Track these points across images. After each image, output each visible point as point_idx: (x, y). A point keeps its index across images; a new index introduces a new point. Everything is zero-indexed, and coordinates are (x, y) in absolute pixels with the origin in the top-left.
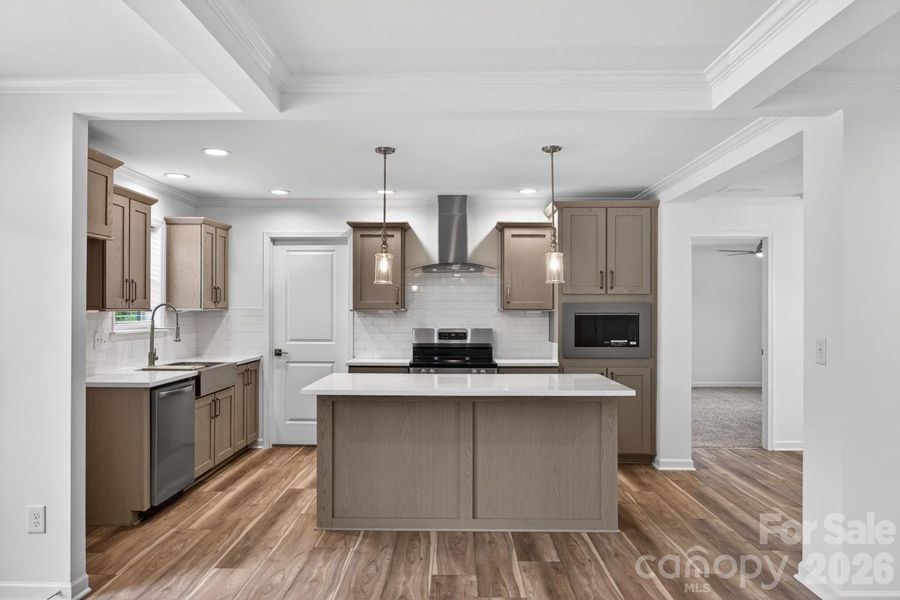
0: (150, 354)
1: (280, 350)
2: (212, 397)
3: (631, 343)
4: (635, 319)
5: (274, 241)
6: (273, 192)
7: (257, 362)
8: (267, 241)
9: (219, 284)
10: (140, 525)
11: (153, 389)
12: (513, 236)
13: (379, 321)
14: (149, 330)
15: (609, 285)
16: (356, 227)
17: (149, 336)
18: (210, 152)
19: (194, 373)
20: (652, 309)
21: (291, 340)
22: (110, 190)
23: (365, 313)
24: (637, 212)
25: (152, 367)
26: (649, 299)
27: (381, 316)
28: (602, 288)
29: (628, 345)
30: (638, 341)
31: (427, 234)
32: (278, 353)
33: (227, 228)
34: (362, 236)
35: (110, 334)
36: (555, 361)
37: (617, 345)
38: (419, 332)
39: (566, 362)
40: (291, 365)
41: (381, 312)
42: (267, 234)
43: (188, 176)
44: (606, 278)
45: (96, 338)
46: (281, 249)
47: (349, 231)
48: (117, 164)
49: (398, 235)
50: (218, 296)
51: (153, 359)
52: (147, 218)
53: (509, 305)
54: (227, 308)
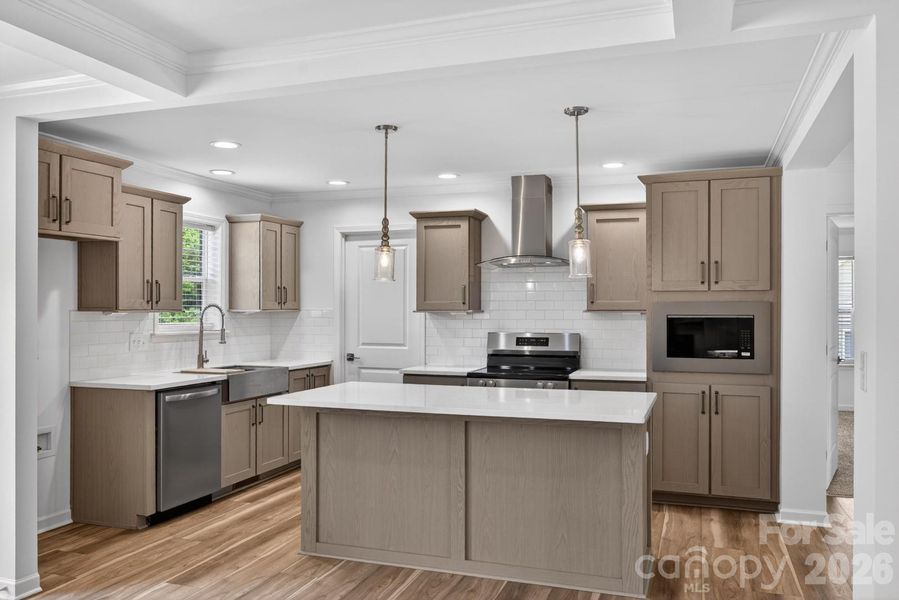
0: (199, 356)
1: (353, 355)
2: (253, 402)
3: (743, 354)
4: (748, 323)
5: (346, 236)
6: (331, 183)
7: (328, 367)
8: (338, 237)
9: (287, 283)
10: (146, 529)
11: (158, 392)
12: (598, 221)
13: (452, 324)
14: (198, 332)
15: (713, 280)
16: (420, 217)
17: (198, 338)
18: (219, 145)
19: (224, 377)
20: (774, 311)
21: (363, 344)
22: (117, 189)
23: (437, 314)
24: (753, 183)
25: (200, 370)
26: (769, 297)
27: (454, 318)
28: (703, 283)
29: (739, 356)
30: (752, 351)
32: (351, 358)
33: (299, 225)
34: (426, 227)
35: (151, 335)
36: (642, 376)
37: (723, 356)
38: (493, 337)
39: (657, 376)
40: (363, 371)
41: (453, 313)
42: (337, 228)
43: (233, 173)
44: (710, 271)
45: (132, 339)
46: (353, 245)
47: (413, 222)
48: (125, 164)
49: (465, 225)
50: (284, 296)
51: (202, 361)
52: (177, 217)
53: (593, 305)
54: (298, 309)
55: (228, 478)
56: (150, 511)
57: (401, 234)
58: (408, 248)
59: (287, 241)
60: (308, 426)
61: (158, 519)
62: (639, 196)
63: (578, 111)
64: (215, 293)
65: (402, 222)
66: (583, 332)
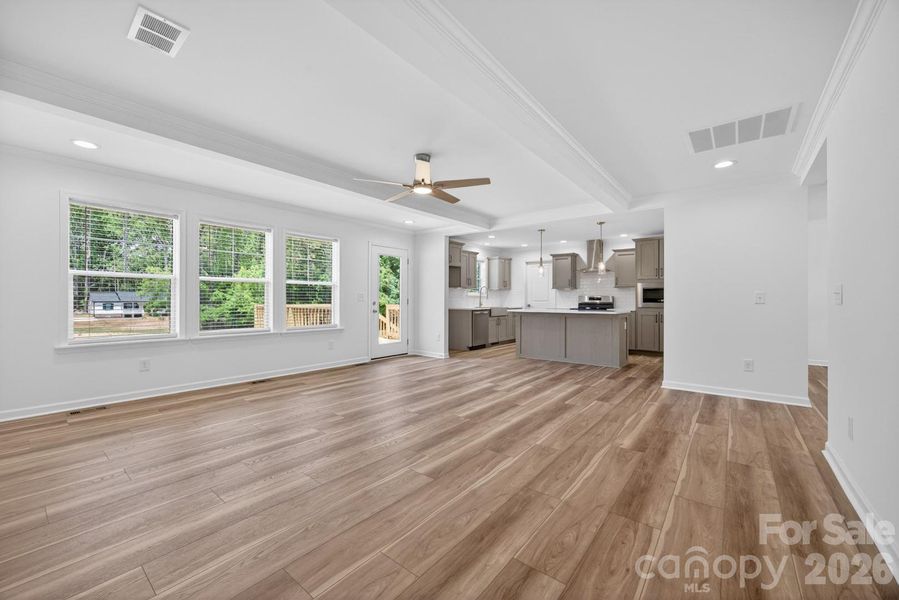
0: (480, 301)
2: (497, 318)
5: (527, 263)
8: (525, 263)
9: (507, 279)
10: (469, 351)
11: (472, 311)
12: (621, 255)
13: (565, 293)
14: (479, 295)
16: (554, 256)
17: (479, 297)
19: (489, 308)
22: (462, 252)
27: (565, 290)
28: (657, 276)
31: (583, 256)
32: (529, 306)
33: (511, 259)
34: (556, 259)
38: (581, 297)
39: (639, 309)
42: (525, 261)
46: (529, 266)
47: (551, 258)
48: (462, 244)
49: (570, 258)
50: (506, 284)
51: (481, 304)
52: (475, 258)
53: (617, 285)
54: (510, 289)
55: (491, 341)
56: (470, 345)
57: (546, 262)
58: (549, 268)
59: (507, 266)
60: (518, 318)
61: (472, 349)
62: (633, 246)
63: (601, 223)
64: (483, 283)
65: (548, 258)
66: (615, 296)
